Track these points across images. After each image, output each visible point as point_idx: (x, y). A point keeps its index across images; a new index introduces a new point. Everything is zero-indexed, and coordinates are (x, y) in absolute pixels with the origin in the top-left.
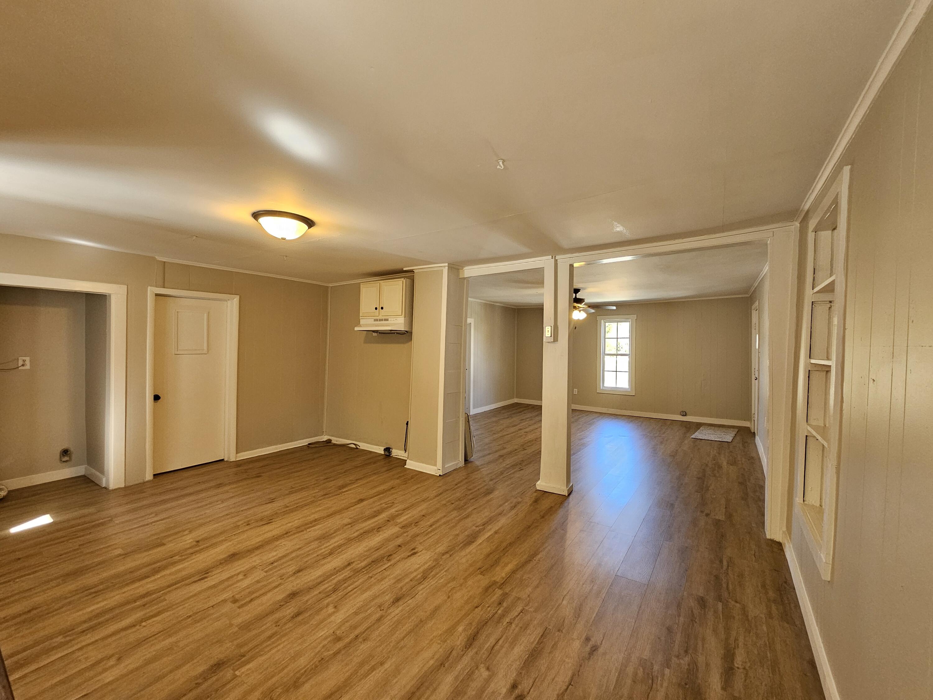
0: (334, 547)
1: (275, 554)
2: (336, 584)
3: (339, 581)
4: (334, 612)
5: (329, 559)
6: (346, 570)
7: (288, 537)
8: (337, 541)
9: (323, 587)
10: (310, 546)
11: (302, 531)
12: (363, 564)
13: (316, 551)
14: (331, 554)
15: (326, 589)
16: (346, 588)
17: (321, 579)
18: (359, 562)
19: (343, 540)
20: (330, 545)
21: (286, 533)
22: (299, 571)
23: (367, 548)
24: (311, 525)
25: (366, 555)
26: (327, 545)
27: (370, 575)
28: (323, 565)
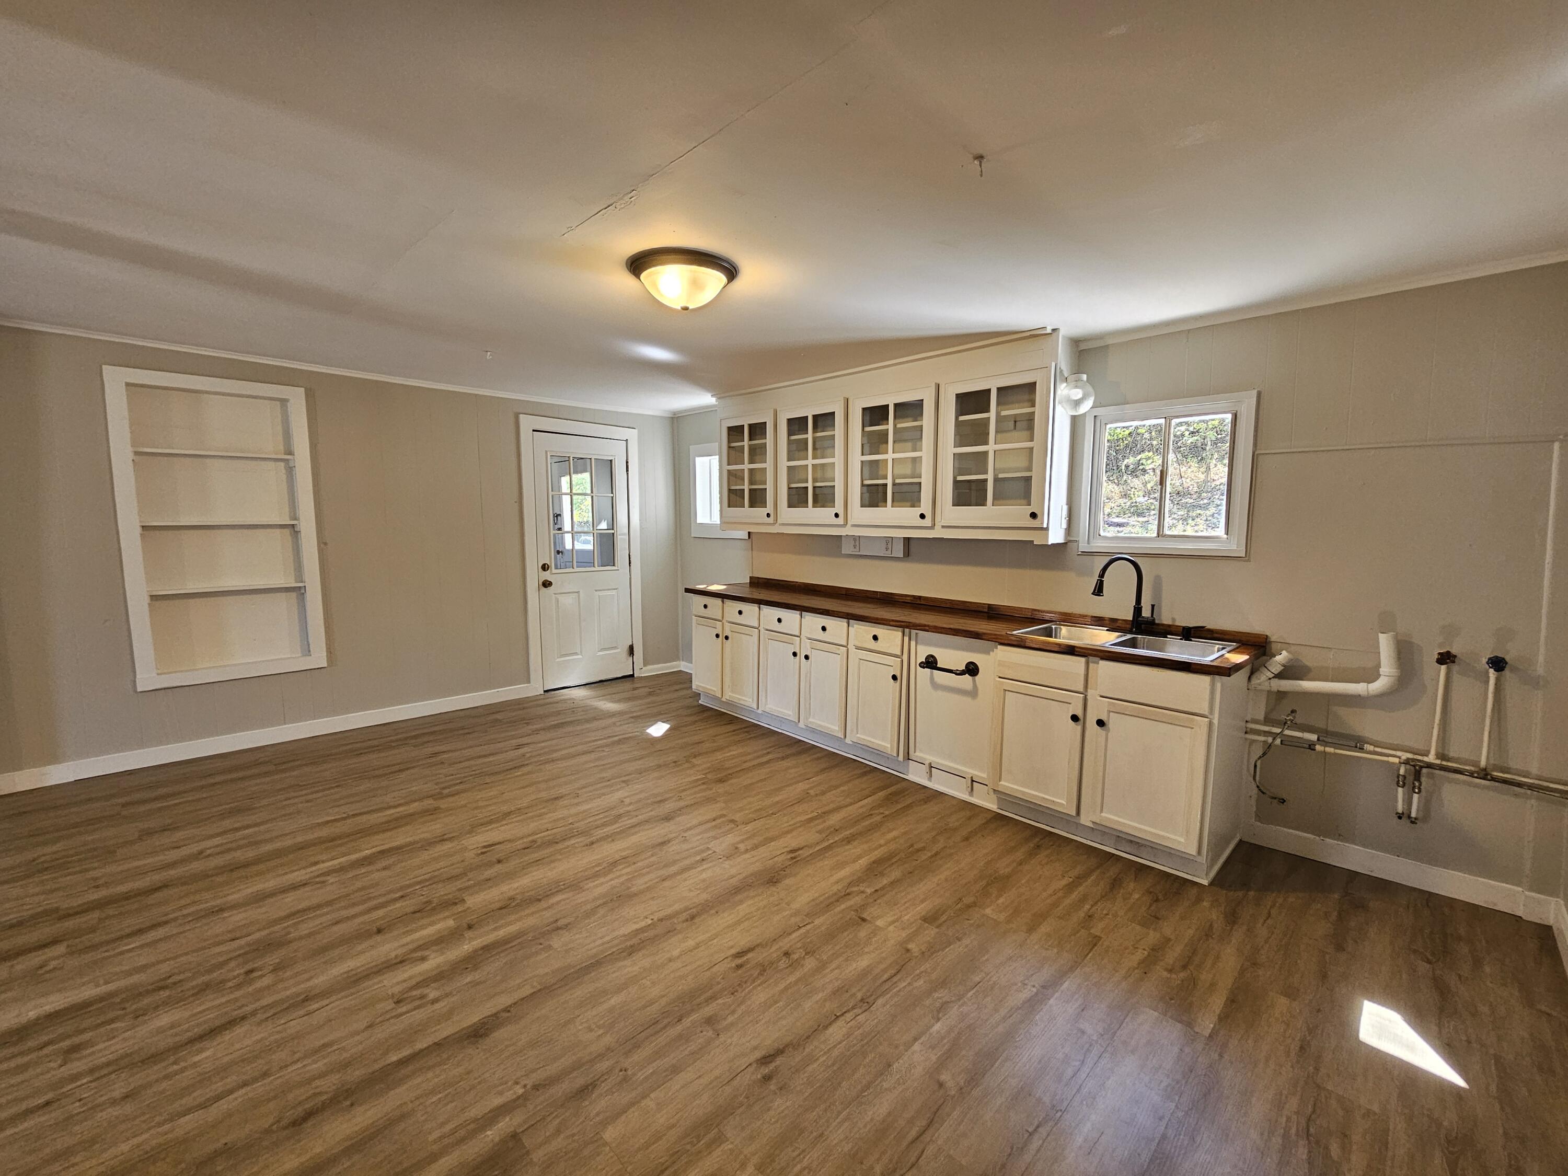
0: (605, 875)
1: (704, 876)
2: (616, 822)
3: (612, 824)
4: (625, 798)
5: (617, 857)
6: (598, 837)
7: (687, 909)
8: (596, 886)
9: (630, 821)
10: (646, 883)
11: (661, 920)
12: (573, 841)
13: (636, 871)
14: (615, 864)
15: (629, 819)
16: (606, 817)
17: (633, 830)
18: (576, 845)
19: (586, 887)
20: (611, 880)
21: (693, 917)
22: (663, 843)
23: (553, 865)
24: (642, 936)
25: (561, 854)
26: (617, 881)
27: (571, 826)
28: (628, 848)
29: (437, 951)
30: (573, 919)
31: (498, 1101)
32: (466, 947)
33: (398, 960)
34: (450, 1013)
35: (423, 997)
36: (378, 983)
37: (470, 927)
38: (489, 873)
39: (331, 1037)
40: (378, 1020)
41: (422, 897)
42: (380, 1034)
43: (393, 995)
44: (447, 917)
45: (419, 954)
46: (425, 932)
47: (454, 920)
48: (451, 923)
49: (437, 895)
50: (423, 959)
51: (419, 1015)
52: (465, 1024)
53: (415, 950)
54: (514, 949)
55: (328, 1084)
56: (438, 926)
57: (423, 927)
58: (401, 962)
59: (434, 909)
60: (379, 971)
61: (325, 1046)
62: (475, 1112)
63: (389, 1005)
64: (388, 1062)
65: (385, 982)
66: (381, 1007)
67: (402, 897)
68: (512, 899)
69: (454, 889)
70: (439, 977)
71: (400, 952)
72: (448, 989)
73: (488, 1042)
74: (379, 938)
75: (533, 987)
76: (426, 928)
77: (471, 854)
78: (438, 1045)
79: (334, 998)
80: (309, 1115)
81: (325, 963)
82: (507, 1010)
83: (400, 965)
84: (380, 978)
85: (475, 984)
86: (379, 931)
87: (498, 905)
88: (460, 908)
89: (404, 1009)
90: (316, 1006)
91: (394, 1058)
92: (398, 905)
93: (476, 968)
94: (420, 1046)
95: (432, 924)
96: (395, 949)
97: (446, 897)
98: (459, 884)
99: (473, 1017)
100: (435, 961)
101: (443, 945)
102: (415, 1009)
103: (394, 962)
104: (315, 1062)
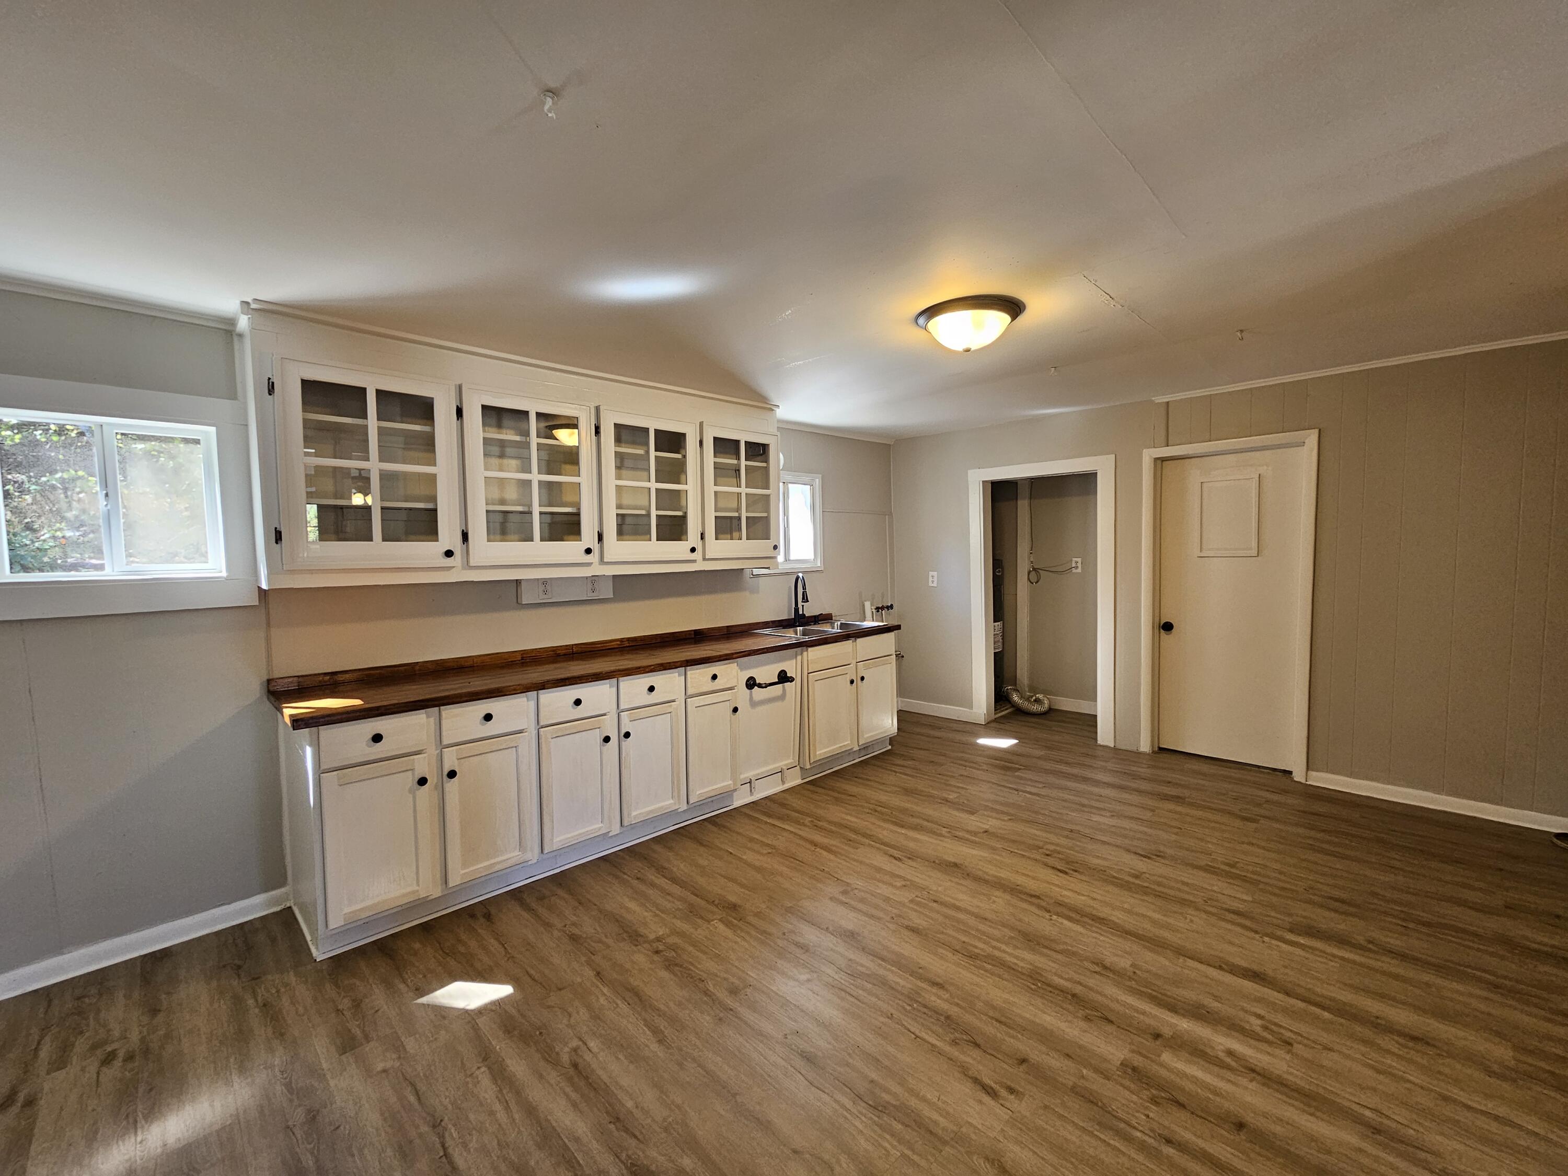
29: (1213, 1048)
30: (1085, 962)
31: (1284, 946)
32: (1185, 1025)
33: (1254, 1075)
34: (1259, 1000)
35: (1265, 1028)
36: (1291, 1074)
37: (1157, 1036)
38: (1054, 1062)
39: (1370, 1073)
40: (1319, 1047)
41: (1151, 1115)
42: (1325, 1038)
43: (1289, 1052)
44: (1162, 1065)
45: (1228, 1060)
46: (1199, 1074)
47: (1159, 1056)
48: (1167, 1057)
49: (1134, 1098)
50: (1230, 1053)
51: (1280, 1019)
52: (1256, 986)
53: (1228, 1068)
54: (1156, 988)
55: (1387, 1042)
56: (1180, 1065)
57: (1195, 1080)
58: (1253, 1071)
59: (1161, 1088)
60: (1282, 1084)
61: (1379, 1072)
62: (1302, 953)
63: (1298, 1048)
64: (1332, 1016)
65: (1285, 1068)
66: (1307, 1053)
67: (1169, 1141)
68: (1087, 1019)
69: (1110, 1084)
70: (1235, 1027)
71: (1244, 1081)
72: (1241, 1014)
73: (1255, 967)
74: (1249, 1118)
75: (1185, 961)
76: (1193, 1076)
77: (1022, 1107)
78: (1287, 994)
79: (1346, 1104)
80: (1414, 1039)
81: (1329, 1152)
82: (1221, 968)
83: (1258, 1069)
84: (1285, 1076)
85: (1216, 998)
86: (1240, 1126)
87: (1110, 1028)
88: (1138, 1061)
89: (1289, 1034)
90: (1368, 1113)
91: (1326, 1015)
92: (1188, 1136)
93: (1200, 1006)
94: (1301, 1005)
95: (1184, 1075)
96: (1246, 1088)
97: (1132, 1086)
98: (1096, 1084)
99: (1248, 985)
100: (1222, 1041)
101: (1202, 1047)
102: (1281, 1026)
103: (1259, 1078)
104: (1390, 1066)
